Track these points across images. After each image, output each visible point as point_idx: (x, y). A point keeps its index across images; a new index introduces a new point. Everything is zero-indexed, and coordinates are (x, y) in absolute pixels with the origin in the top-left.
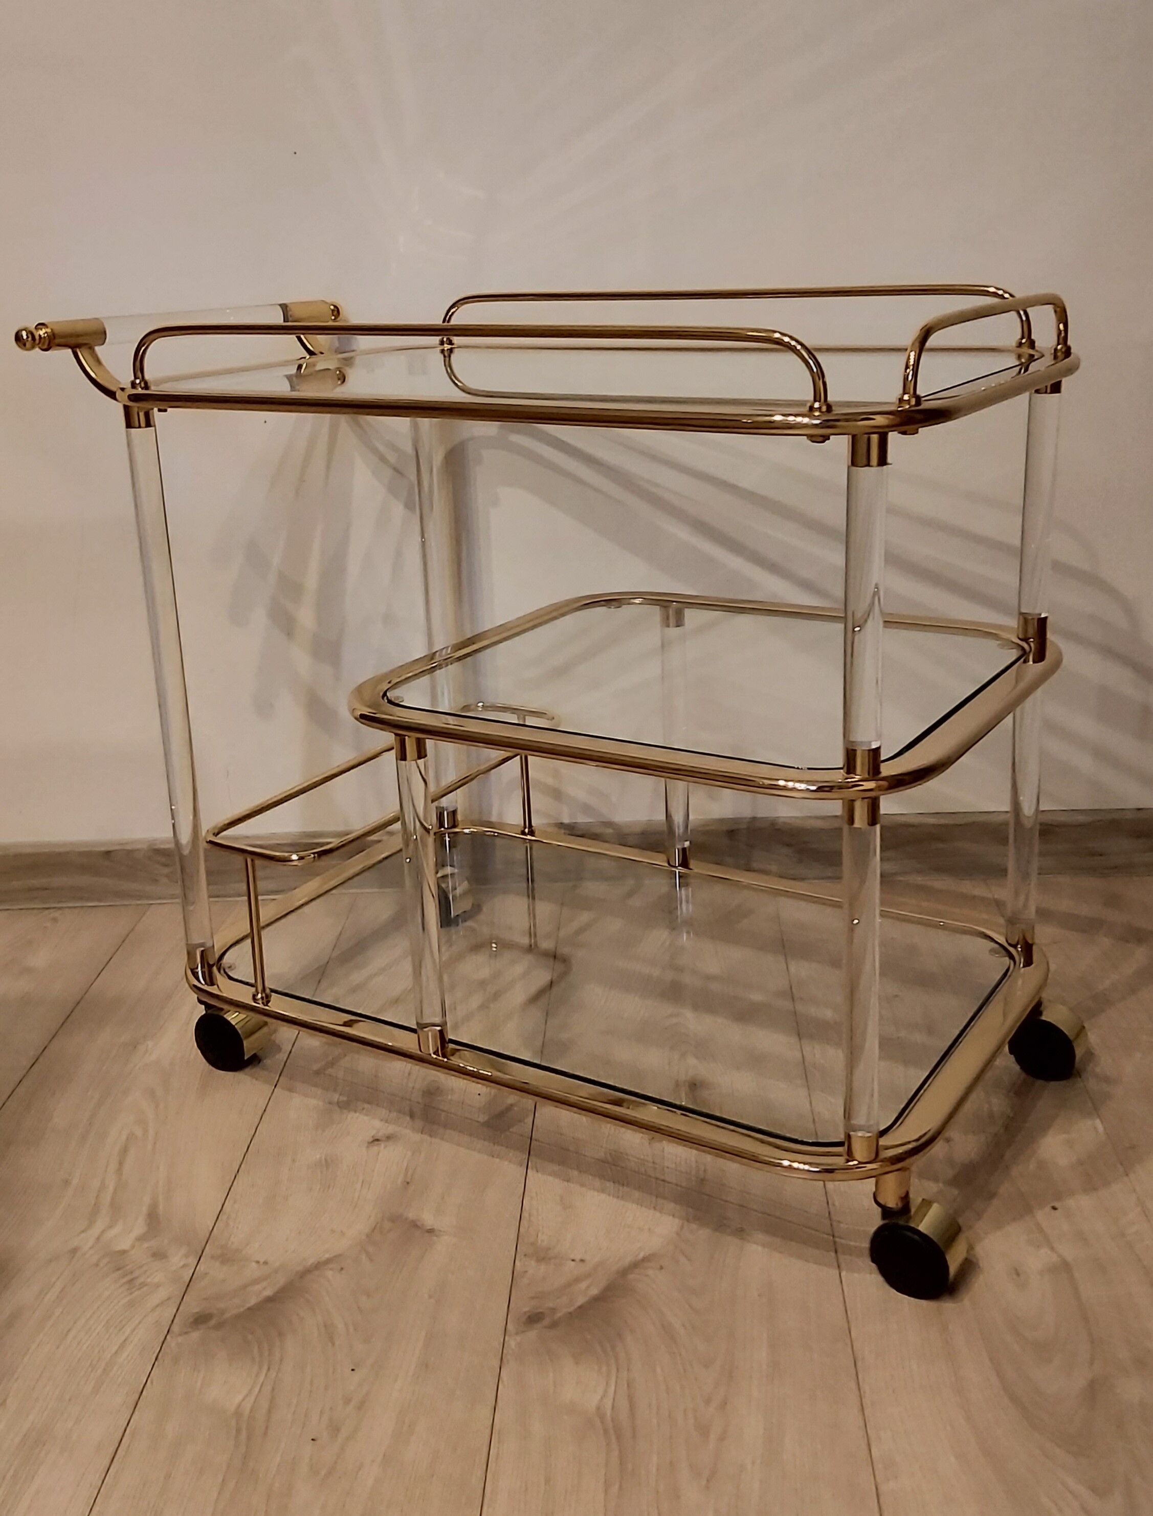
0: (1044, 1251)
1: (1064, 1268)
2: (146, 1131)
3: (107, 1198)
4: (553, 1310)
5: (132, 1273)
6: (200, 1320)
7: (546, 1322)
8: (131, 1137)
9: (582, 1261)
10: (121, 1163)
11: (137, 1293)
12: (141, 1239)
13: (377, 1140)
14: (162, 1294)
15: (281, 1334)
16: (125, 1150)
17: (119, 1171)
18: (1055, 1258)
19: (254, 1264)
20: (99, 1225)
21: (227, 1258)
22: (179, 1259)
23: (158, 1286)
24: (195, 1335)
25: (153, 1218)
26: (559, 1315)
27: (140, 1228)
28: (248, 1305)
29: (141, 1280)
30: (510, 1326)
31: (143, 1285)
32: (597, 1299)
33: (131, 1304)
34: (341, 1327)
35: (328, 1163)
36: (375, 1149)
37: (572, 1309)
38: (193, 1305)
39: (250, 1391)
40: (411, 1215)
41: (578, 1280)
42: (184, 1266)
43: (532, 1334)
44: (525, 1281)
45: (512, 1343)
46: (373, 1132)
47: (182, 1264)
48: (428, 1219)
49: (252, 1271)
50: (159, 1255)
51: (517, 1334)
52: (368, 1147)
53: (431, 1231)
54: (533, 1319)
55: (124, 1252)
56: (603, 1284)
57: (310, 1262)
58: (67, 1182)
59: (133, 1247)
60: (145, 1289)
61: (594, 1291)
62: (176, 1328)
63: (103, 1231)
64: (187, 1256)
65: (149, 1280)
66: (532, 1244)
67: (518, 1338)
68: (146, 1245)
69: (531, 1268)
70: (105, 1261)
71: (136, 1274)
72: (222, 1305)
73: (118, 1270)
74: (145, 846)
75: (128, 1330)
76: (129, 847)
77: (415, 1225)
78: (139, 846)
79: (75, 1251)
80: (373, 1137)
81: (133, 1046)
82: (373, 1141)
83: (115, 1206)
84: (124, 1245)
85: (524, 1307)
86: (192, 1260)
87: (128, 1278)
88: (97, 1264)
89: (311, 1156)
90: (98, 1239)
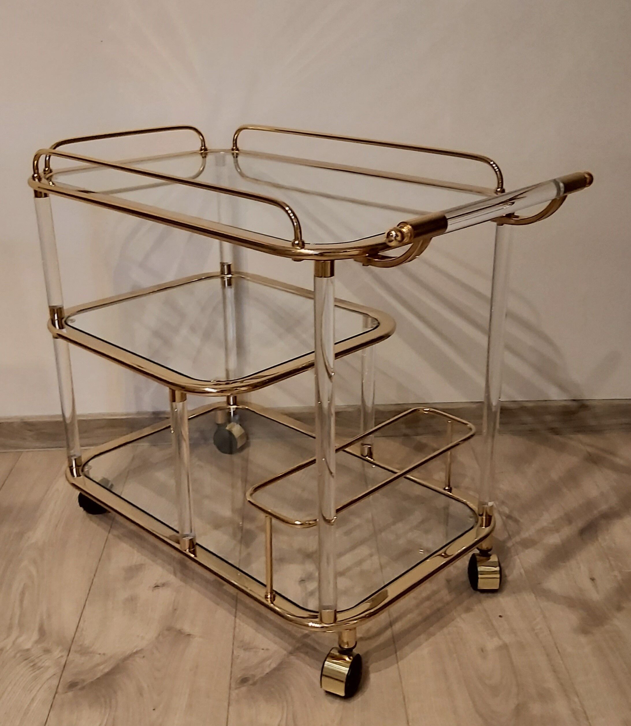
0: (496, 639)
1: (505, 647)
2: (33, 583)
3: (16, 621)
4: (254, 676)
5: (33, 661)
6: (72, 685)
7: (251, 682)
8: (25, 586)
9: (267, 649)
10: (21, 601)
11: (37, 672)
12: (37, 642)
13: (157, 586)
14: (51, 671)
15: (115, 692)
16: (23, 593)
17: (21, 606)
18: (501, 643)
19: (98, 656)
20: (14, 634)
21: (84, 651)
22: (57, 653)
23: (49, 667)
24: (70, 694)
25: (42, 632)
26: (256, 678)
27: (35, 636)
28: (97, 677)
29: (39, 664)
30: (233, 686)
31: (40, 668)
32: (275, 669)
33: (35, 678)
34: (145, 687)
35: (132, 600)
36: (157, 590)
37: (262, 675)
38: (68, 677)
39: (102, 722)
40: (178, 626)
41: (264, 660)
42: (62, 656)
43: (244, 689)
44: (238, 661)
45: (234, 693)
46: (155, 582)
47: (60, 655)
48: (187, 628)
49: (97, 659)
50: (47, 651)
51: (236, 689)
52: (153, 591)
53: (189, 635)
54: (244, 681)
55: (28, 650)
56: (279, 661)
57: (128, 652)
59: (32, 646)
60: (42, 669)
61: (274, 666)
62: (60, 690)
63: (16, 639)
64: (61, 651)
65: (43, 665)
66: (242, 641)
67: (236, 691)
68: (39, 646)
69: (242, 654)
70: (18, 655)
71: (36, 661)
72: (82, 677)
73: (26, 659)
74: (19, 420)
75: (34, 692)
76: (9, 421)
77: (180, 632)
78: (16, 420)
80: (155, 584)
81: (21, 535)
82: (155, 587)
83: (21, 625)
84: (28, 646)
85: (239, 675)
86: (65, 653)
87: (32, 664)
88: (15, 657)
89: (123, 595)
90: (14, 643)
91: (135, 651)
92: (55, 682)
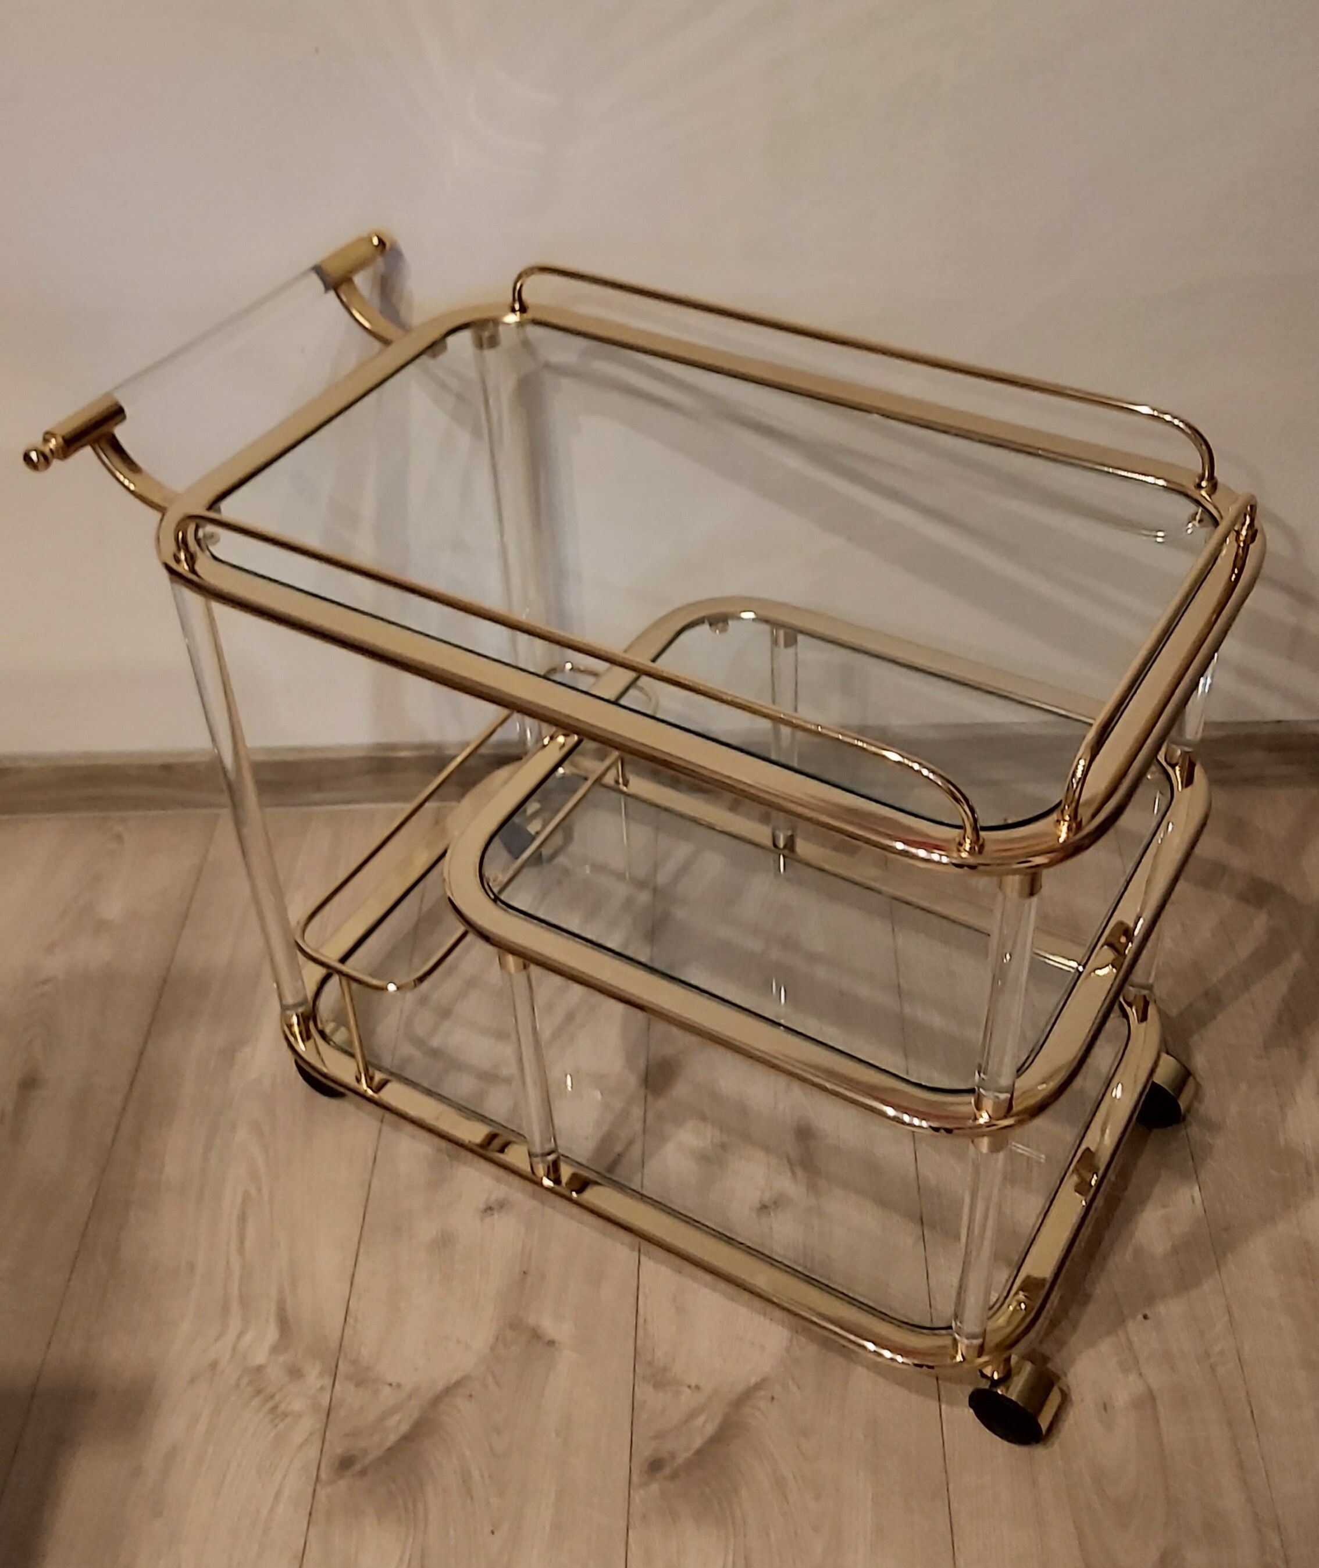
0: (1133, 1378)
1: (1148, 1400)
2: (259, 1190)
3: (235, 1290)
4: (672, 1455)
5: (272, 1397)
6: (345, 1463)
7: (667, 1470)
8: (246, 1198)
9: (697, 1387)
10: (242, 1241)
11: (281, 1426)
12: (275, 1350)
13: (490, 1208)
14: (306, 1426)
15: (422, 1485)
16: (243, 1218)
17: (241, 1250)
18: (1142, 1388)
19: (387, 1387)
20: (235, 1324)
21: (363, 1378)
22: (314, 1377)
23: (300, 1415)
24: (343, 1483)
25: (284, 1323)
26: (677, 1462)
27: (272, 1334)
28: (389, 1444)
29: (283, 1407)
30: (635, 1479)
31: (285, 1415)
32: (712, 1441)
33: (278, 1442)
34: (476, 1473)
35: (444, 1242)
36: (489, 1222)
37: (690, 1453)
38: (336, 1445)
39: (401, 1558)
40: (532, 1320)
41: (692, 1415)
42: (322, 1387)
43: (655, 1488)
44: (645, 1415)
45: (638, 1496)
46: (485, 1197)
47: (318, 1386)
48: (549, 1326)
49: (387, 1396)
50: (295, 1373)
51: (640, 1486)
52: (482, 1220)
53: (551, 1343)
54: (655, 1466)
55: (260, 1369)
56: (718, 1423)
57: (440, 1385)
58: (192, 1266)
59: (268, 1360)
60: (289, 1419)
61: (710, 1429)
62: (323, 1476)
63: (239, 1337)
64: (321, 1374)
65: (290, 1408)
66: (650, 1364)
67: (642, 1493)
68: (281, 1359)
69: (650, 1397)
70: (245, 1380)
71: (277, 1398)
72: (363, 1444)
73: (259, 1393)
75: (279, 1476)
77: (536, 1335)
79: (214, 1365)
80: (485, 1203)
81: (231, 1054)
82: (486, 1210)
83: (244, 1301)
84: (260, 1357)
85: (646, 1450)
86: (327, 1381)
87: (270, 1404)
88: (237, 1385)
89: (427, 1230)
90: (234, 1348)
91: (453, 1381)
92: (312, 1452)
